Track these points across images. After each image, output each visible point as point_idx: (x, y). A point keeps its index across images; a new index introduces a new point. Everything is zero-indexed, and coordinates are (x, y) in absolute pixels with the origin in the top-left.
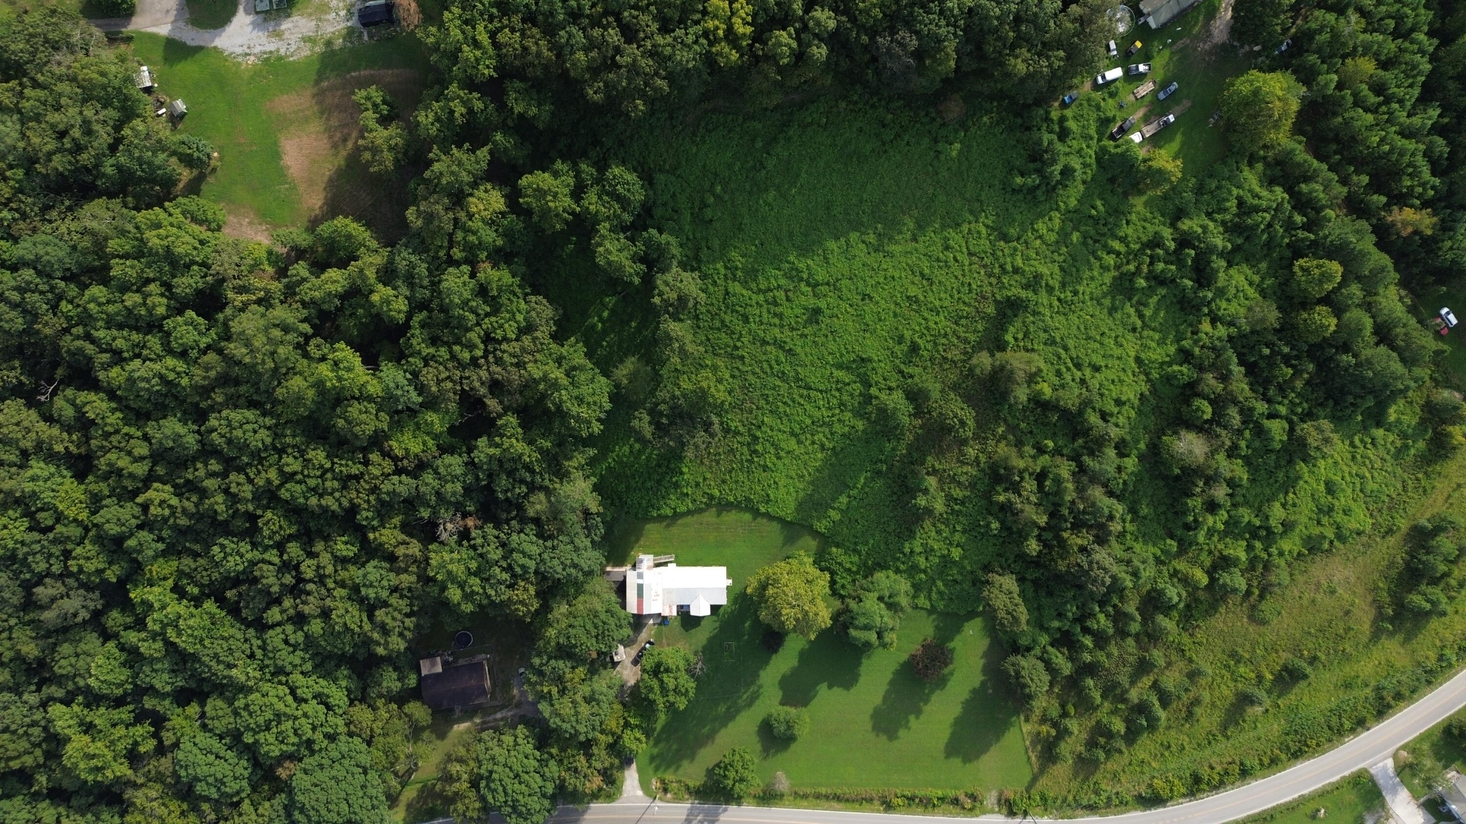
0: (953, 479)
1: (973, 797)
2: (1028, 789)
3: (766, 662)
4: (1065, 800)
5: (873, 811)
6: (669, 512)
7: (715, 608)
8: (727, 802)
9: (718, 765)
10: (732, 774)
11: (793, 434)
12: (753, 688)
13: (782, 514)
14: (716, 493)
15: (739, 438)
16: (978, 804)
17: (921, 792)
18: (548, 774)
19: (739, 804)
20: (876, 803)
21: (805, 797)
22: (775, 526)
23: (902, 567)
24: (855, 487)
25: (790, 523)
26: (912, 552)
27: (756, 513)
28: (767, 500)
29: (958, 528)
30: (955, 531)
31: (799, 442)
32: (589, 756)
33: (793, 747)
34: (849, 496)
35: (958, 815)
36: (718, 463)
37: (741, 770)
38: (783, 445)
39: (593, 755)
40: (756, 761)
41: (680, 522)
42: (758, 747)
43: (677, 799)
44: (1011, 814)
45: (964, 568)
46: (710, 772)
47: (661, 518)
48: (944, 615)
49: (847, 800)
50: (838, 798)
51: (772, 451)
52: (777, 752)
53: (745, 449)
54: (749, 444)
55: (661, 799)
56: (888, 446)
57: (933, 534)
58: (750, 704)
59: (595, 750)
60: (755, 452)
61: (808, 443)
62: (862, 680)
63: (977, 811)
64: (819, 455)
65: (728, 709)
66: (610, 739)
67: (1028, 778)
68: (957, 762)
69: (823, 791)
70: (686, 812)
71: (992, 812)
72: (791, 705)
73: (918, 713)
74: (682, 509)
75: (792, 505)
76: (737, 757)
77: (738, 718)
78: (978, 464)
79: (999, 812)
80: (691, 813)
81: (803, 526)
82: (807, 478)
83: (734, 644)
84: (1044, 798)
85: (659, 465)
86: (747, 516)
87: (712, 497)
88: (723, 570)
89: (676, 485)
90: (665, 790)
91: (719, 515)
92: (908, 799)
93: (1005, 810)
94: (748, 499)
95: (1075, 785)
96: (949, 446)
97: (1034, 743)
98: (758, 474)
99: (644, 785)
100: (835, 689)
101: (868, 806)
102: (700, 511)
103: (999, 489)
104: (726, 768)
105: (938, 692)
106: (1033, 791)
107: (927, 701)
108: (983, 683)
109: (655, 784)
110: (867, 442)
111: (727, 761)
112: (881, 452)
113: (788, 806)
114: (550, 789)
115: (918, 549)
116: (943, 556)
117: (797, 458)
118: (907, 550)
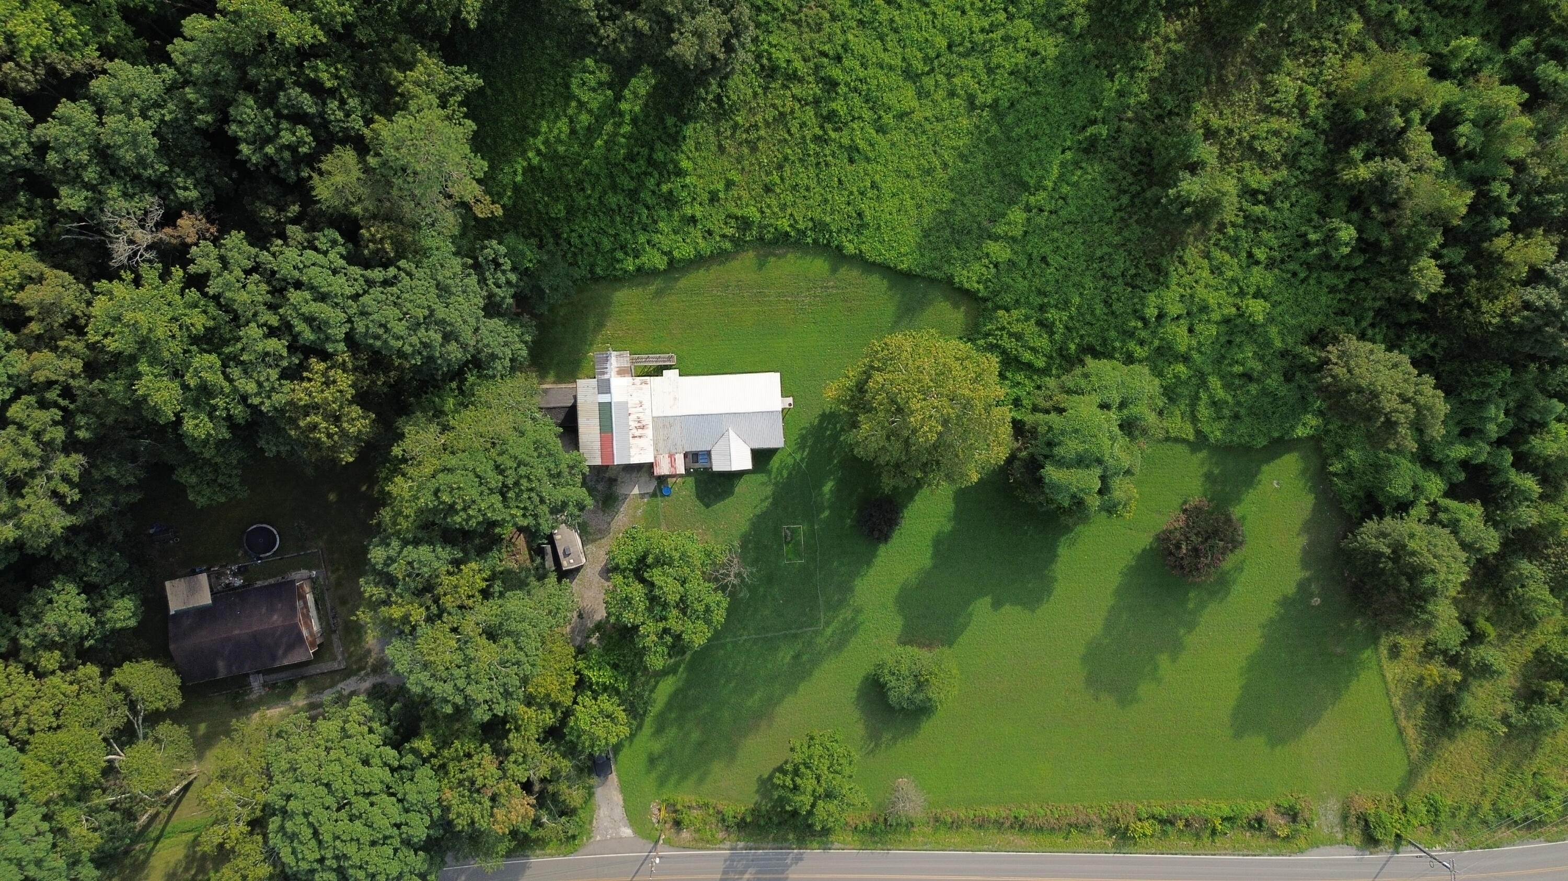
0: (1250, 150)
1: (1293, 815)
2: (1402, 792)
3: (868, 559)
4: (1474, 810)
5: (1091, 849)
6: (660, 263)
7: (761, 456)
8: (801, 843)
9: (781, 770)
10: (808, 783)
11: (910, 75)
12: (845, 614)
13: (889, 257)
14: (752, 212)
15: (796, 89)
16: (1301, 827)
17: (1189, 809)
18: (412, 797)
19: (826, 847)
20: (1097, 832)
21: (955, 825)
22: (877, 283)
23: (1139, 352)
24: (1039, 187)
25: (908, 276)
26: (1160, 316)
27: (838, 256)
28: (860, 224)
29: (1260, 254)
30: (1252, 260)
31: (922, 94)
32: (502, 754)
33: (927, 727)
34: (1028, 209)
35: (1263, 851)
36: (754, 149)
37: (826, 775)
38: (889, 98)
39: (508, 752)
40: (856, 757)
41: (683, 283)
42: (859, 730)
43: (702, 842)
44: (1370, 841)
45: (1268, 344)
46: (766, 785)
47: (644, 274)
48: (1223, 450)
49: (1040, 830)
50: (1020, 826)
51: (867, 115)
52: (895, 739)
53: (810, 111)
54: (817, 102)
55: (668, 842)
56: (1110, 88)
57: (1206, 274)
58: (839, 645)
59: (514, 741)
60: (831, 116)
61: (940, 95)
62: (1059, 589)
63: (1302, 843)
64: (965, 122)
65: (797, 657)
66: (548, 718)
67: (1401, 769)
68: (1257, 742)
69: (992, 813)
70: (721, 866)
71: (1332, 842)
72: (921, 645)
73: (1176, 648)
74: (684, 251)
75: (911, 236)
76: (817, 750)
77: (816, 673)
78: (1303, 113)
79: (1345, 841)
80: (730, 869)
81: (932, 280)
82: (940, 174)
83: (802, 528)
84: (1434, 810)
85: (631, 157)
86: (819, 265)
87: (745, 224)
88: (773, 379)
89: (671, 201)
90: (677, 824)
91: (761, 266)
92: (1163, 822)
93: (1356, 835)
94: (819, 226)
95: (1493, 780)
96: (1240, 76)
97: (1409, 704)
98: (840, 167)
99: (635, 816)
100: (1007, 608)
101: (1080, 839)
102: (720, 256)
103: (1356, 153)
104: (796, 772)
105: (1212, 607)
106: (1411, 797)
107: (1191, 627)
108: (1303, 586)
109: (657, 813)
110: (1065, 82)
111: (798, 758)
112: (1096, 102)
113: (924, 846)
114: (419, 829)
115: (1174, 309)
116: (1227, 321)
117: (918, 130)
118: (1151, 312)
